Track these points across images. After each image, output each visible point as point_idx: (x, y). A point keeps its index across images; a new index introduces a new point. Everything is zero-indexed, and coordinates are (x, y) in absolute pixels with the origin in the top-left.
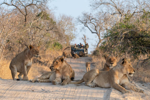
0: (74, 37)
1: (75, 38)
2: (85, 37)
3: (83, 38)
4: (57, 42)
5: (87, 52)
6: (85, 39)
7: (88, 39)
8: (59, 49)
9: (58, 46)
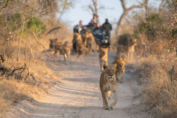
0: (68, 4)
1: (71, 6)
2: (95, 4)
3: (90, 7)
4: (33, 16)
5: (108, 39)
6: (96, 9)
7: (102, 7)
8: (39, 33)
9: (37, 26)
